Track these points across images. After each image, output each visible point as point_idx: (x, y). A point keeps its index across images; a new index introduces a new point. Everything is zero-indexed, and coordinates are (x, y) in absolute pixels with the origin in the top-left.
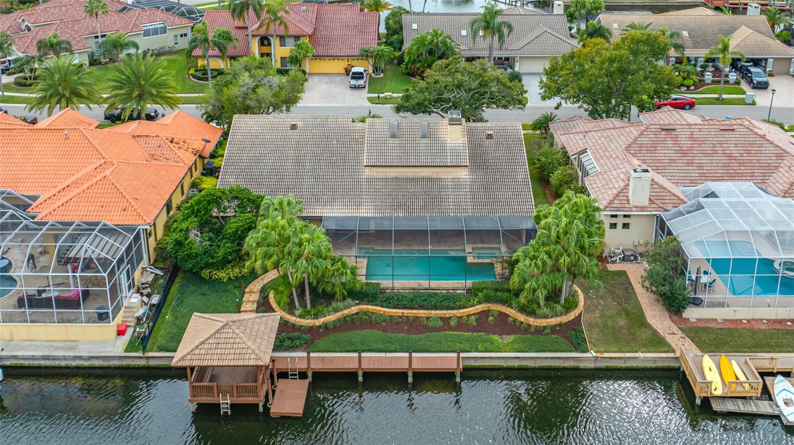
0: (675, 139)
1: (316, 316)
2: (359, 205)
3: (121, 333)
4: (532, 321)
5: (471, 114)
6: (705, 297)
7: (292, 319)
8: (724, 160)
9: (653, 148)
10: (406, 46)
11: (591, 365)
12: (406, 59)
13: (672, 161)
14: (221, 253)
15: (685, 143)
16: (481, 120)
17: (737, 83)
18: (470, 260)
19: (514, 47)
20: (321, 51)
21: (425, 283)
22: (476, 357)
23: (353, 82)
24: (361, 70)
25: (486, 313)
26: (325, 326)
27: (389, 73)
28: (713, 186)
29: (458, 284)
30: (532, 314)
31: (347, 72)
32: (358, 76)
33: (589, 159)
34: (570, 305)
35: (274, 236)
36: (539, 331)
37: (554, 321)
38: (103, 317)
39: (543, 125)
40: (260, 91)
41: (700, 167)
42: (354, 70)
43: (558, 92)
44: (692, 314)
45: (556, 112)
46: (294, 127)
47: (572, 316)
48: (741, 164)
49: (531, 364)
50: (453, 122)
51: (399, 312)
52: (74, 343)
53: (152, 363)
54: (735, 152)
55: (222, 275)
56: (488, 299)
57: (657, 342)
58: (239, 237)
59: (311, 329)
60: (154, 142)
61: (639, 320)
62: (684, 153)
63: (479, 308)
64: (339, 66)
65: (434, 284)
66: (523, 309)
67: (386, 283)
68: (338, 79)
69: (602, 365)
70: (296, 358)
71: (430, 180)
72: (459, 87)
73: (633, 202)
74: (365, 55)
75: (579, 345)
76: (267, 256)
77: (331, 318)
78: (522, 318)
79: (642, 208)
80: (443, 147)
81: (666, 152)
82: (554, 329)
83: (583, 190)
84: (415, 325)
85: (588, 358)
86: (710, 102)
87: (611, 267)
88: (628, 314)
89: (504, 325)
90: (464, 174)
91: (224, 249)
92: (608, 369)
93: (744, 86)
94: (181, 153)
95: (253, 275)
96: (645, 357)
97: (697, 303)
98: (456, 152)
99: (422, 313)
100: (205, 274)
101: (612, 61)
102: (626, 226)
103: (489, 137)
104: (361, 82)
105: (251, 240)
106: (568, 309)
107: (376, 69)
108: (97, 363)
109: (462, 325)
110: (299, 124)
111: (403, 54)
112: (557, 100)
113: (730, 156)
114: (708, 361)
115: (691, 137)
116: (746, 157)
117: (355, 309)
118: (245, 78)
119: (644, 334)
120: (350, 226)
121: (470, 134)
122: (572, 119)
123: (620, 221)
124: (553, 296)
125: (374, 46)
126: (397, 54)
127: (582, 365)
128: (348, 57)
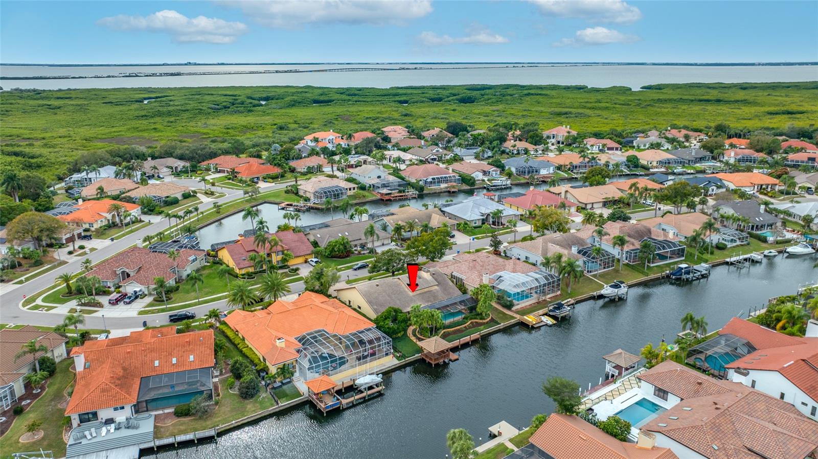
3: (393, 358)
20: (294, 254)
21: (452, 320)
22: (482, 333)
25: (472, 323)
27: (321, 259)
29: (459, 318)
30: (484, 319)
31: (306, 262)
34: (489, 314)
36: (487, 323)
37: (488, 319)
38: (387, 354)
44: (514, 308)
47: (490, 317)
49: (491, 331)
51: (454, 329)
55: (399, 335)
56: (469, 319)
57: (512, 317)
61: (504, 313)
63: (470, 322)
64: (301, 260)
65: (454, 320)
66: (481, 319)
68: (304, 265)
71: (431, 291)
73: (485, 283)
75: (498, 323)
77: (440, 335)
78: (481, 321)
80: (427, 280)
84: (460, 331)
85: (502, 325)
88: (500, 313)
89: (477, 325)
90: (436, 287)
96: (512, 321)
98: (432, 281)
99: (459, 327)
100: (394, 336)
108: (393, 367)
109: (470, 327)
114: (526, 317)
117: (443, 332)
119: (508, 316)
125: (313, 248)
128: (304, 256)
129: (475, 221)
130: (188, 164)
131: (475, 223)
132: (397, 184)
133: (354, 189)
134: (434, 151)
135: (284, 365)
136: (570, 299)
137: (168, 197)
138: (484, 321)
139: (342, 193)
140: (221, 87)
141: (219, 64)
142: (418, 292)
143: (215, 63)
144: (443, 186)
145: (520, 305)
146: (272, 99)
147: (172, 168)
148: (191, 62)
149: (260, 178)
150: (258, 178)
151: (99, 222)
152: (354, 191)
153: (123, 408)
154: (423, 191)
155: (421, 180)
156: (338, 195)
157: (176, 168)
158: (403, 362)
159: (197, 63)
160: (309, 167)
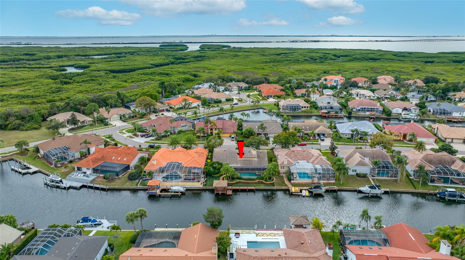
0: (294, 153)
1: (232, 181)
2: (238, 164)
3: (201, 184)
4: (266, 182)
5: (257, 148)
6: (294, 179)
7: (228, 182)
8: (303, 157)
9: (290, 155)
10: (243, 130)
11: (275, 189)
12: (243, 133)
13: (293, 157)
14: (216, 172)
15: (296, 153)
16: (260, 149)
17: (318, 139)
18: (257, 173)
19: (268, 131)
20: (224, 132)
21: (249, 177)
22: (258, 187)
23: (232, 139)
24: (233, 136)
25: (259, 181)
26: (234, 183)
27: (240, 137)
28: (299, 161)
29: (255, 177)
30: (267, 181)
31: (230, 137)
32: (233, 138)
33: (279, 157)
34: (273, 180)
35: (226, 168)
36: (268, 184)
37: (270, 182)
38: (199, 181)
39: (272, 149)
40: (216, 143)
41: (298, 158)
42: (232, 136)
43: (275, 143)
44: (292, 181)
45: (275, 147)
46: (225, 151)
47: (273, 182)
48: (306, 157)
49: (266, 189)
50: (254, 150)
51: (245, 181)
52: (194, 186)
53: (207, 188)
54: (305, 155)
55: (216, 176)
56: (260, 179)
57: (286, 185)
58: (219, 169)
59: (231, 183)
60: (199, 153)
61: (284, 182)
62: (295, 155)
63: (258, 181)
64: (228, 135)
65: (251, 177)
66: (265, 181)
67: (243, 177)
68: (228, 138)
69: (277, 189)
70: (230, 187)
71: (250, 160)
72: (255, 142)
73: (285, 164)
74: (234, 133)
75: (274, 186)
76: (225, 172)
77: (235, 182)
78: (265, 182)
79: (286, 165)
80: (252, 154)
81: (292, 155)
82: (270, 184)
83: (277, 162)
84: (248, 183)
85: (275, 188)
86: (310, 144)
87: (281, 175)
88: (282, 182)
89: (262, 183)
90: (256, 159)
91: (217, 171)
92: (278, 189)
93: (319, 140)
94: (204, 155)
95: (222, 175)
96: (284, 188)
97: (293, 180)
98: (254, 155)
99: (249, 181)
100: (213, 175)
101: (285, 137)
102: (284, 168)
103: (261, 152)
104: (234, 139)
105: (221, 169)
106: (272, 181)
107: (237, 136)
108: (198, 188)
109: (255, 183)
110: (226, 150)
111: (243, 132)
112: (275, 144)
113: (304, 156)
114: (293, 188)
115: (297, 153)
116: (306, 156)
117: (238, 181)
118: (213, 140)
119: (284, 184)
120: (237, 168)
121: (257, 152)
122: (277, 149)
123: (283, 167)
124: (270, 178)
125: (236, 131)
126: (241, 132)
127: (274, 189)
128: (230, 133)
129: (346, 134)
130: (247, 86)
131: (346, 136)
132: (339, 108)
133: (308, 107)
134: (390, 93)
135: (150, 171)
136: (336, 187)
137: (217, 99)
138: (267, 182)
139: (298, 109)
140: (329, 49)
141: (349, 36)
142: (242, 159)
143: (348, 35)
144: (368, 113)
145: (298, 180)
146: (349, 56)
147: (239, 87)
148: (334, 35)
149: (272, 96)
150: (271, 96)
151: (178, 105)
152: (305, 109)
153: (89, 169)
154: (351, 115)
155: (355, 108)
156: (295, 109)
157: (241, 87)
158: (205, 188)
159: (337, 35)
160: (303, 94)
